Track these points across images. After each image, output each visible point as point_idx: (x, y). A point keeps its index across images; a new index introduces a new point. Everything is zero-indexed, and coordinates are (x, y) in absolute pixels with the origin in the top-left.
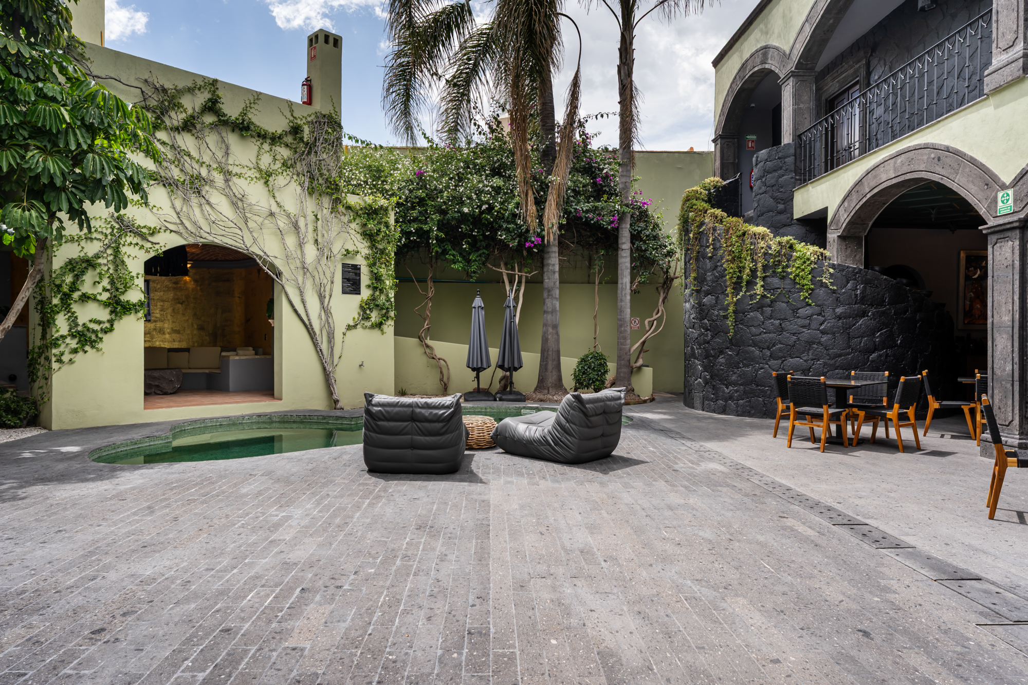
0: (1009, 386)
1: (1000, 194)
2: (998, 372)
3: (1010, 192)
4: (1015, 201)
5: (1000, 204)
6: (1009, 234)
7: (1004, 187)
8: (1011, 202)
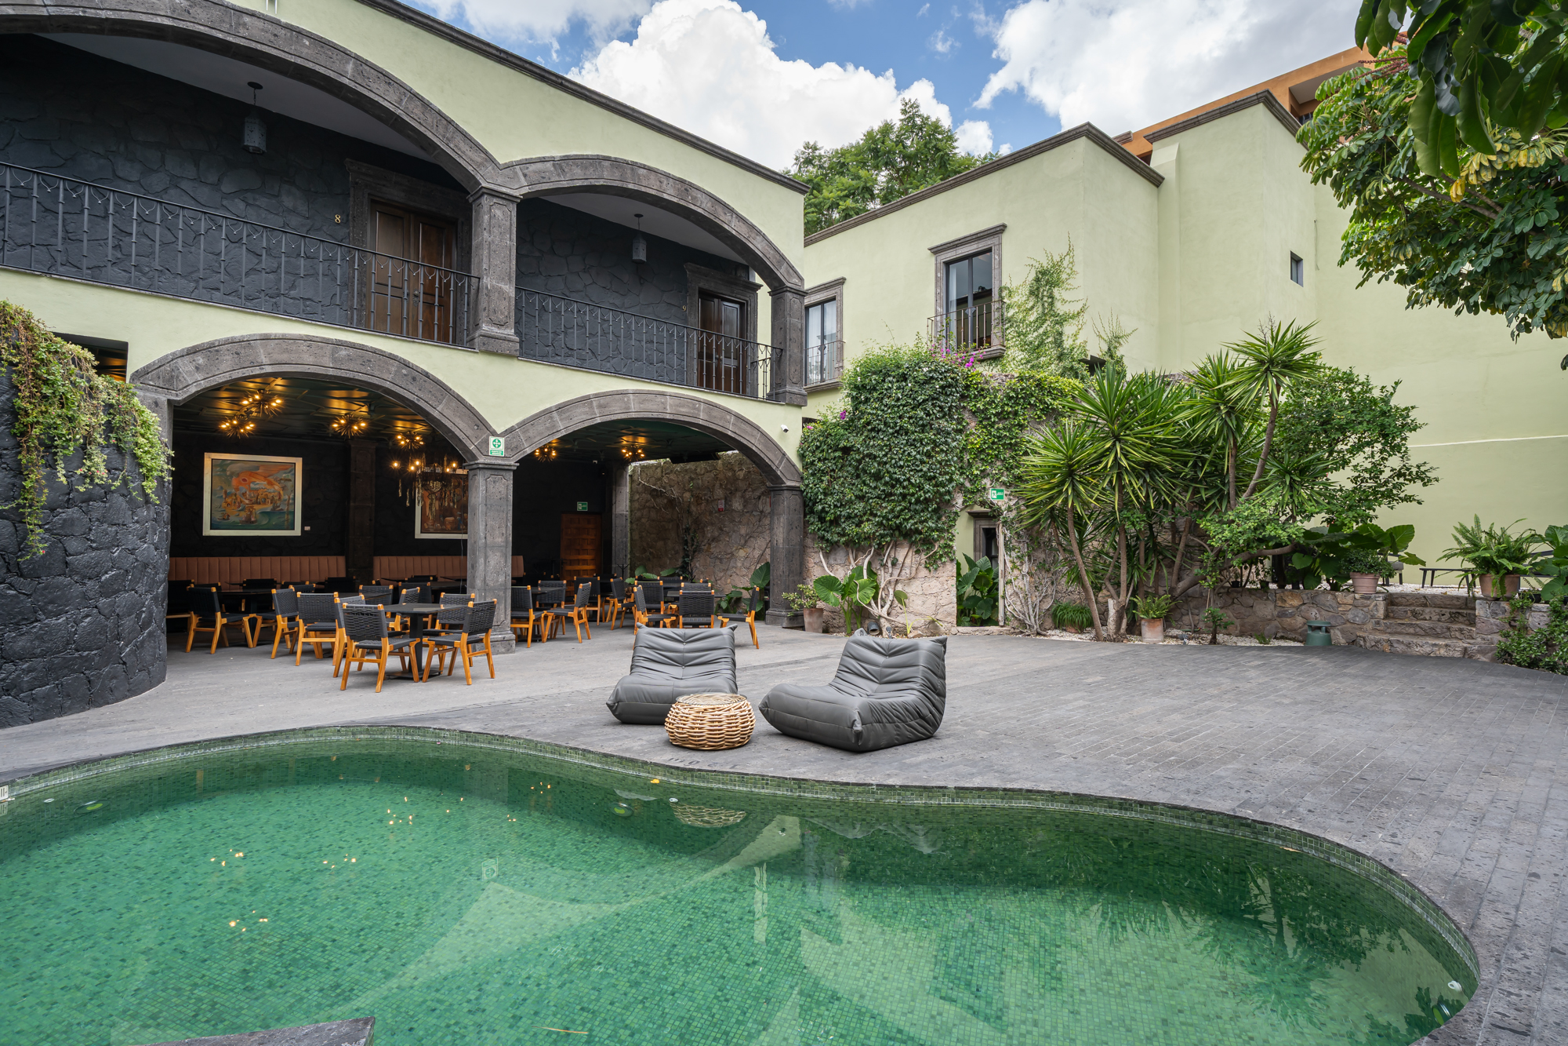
0: (501, 593)
1: (492, 439)
2: (491, 584)
3: (502, 440)
4: (506, 448)
5: (491, 447)
6: (504, 473)
7: (494, 434)
8: (502, 448)
